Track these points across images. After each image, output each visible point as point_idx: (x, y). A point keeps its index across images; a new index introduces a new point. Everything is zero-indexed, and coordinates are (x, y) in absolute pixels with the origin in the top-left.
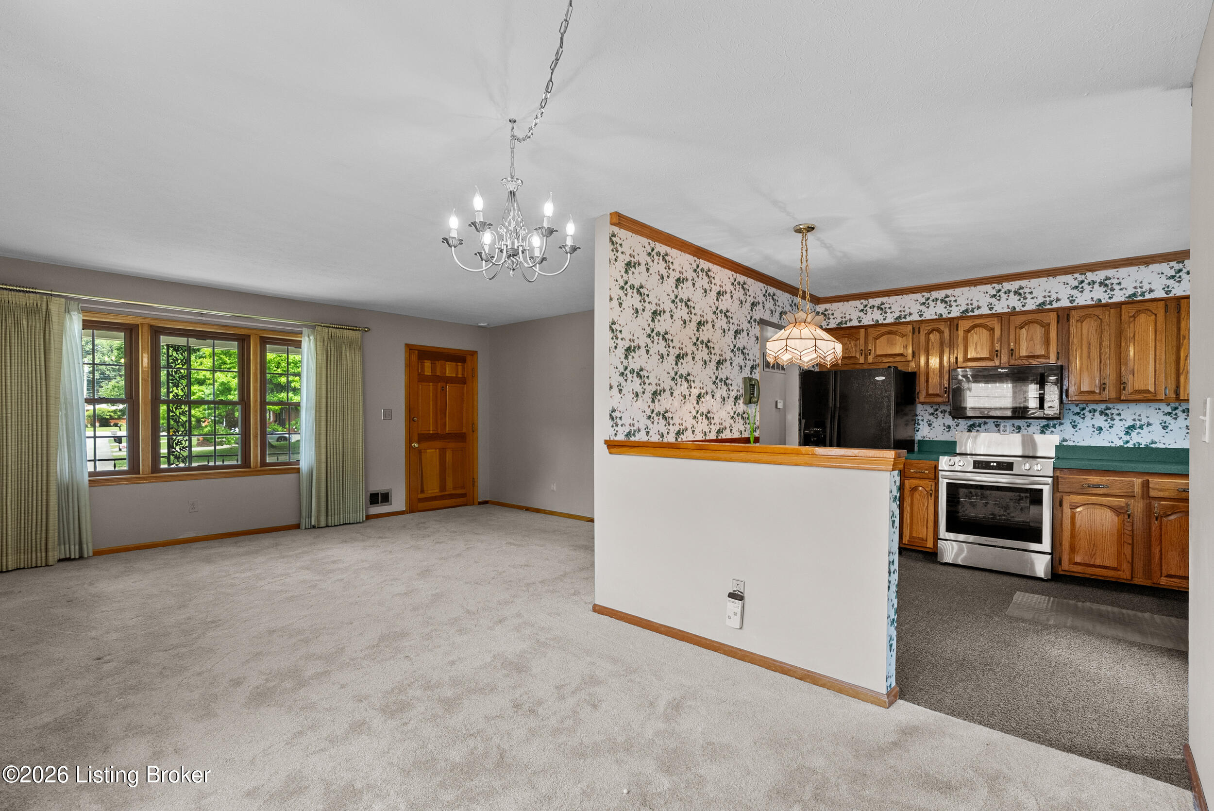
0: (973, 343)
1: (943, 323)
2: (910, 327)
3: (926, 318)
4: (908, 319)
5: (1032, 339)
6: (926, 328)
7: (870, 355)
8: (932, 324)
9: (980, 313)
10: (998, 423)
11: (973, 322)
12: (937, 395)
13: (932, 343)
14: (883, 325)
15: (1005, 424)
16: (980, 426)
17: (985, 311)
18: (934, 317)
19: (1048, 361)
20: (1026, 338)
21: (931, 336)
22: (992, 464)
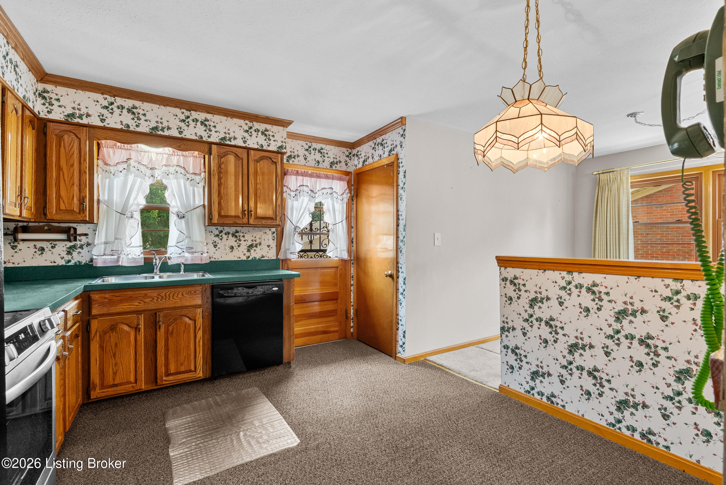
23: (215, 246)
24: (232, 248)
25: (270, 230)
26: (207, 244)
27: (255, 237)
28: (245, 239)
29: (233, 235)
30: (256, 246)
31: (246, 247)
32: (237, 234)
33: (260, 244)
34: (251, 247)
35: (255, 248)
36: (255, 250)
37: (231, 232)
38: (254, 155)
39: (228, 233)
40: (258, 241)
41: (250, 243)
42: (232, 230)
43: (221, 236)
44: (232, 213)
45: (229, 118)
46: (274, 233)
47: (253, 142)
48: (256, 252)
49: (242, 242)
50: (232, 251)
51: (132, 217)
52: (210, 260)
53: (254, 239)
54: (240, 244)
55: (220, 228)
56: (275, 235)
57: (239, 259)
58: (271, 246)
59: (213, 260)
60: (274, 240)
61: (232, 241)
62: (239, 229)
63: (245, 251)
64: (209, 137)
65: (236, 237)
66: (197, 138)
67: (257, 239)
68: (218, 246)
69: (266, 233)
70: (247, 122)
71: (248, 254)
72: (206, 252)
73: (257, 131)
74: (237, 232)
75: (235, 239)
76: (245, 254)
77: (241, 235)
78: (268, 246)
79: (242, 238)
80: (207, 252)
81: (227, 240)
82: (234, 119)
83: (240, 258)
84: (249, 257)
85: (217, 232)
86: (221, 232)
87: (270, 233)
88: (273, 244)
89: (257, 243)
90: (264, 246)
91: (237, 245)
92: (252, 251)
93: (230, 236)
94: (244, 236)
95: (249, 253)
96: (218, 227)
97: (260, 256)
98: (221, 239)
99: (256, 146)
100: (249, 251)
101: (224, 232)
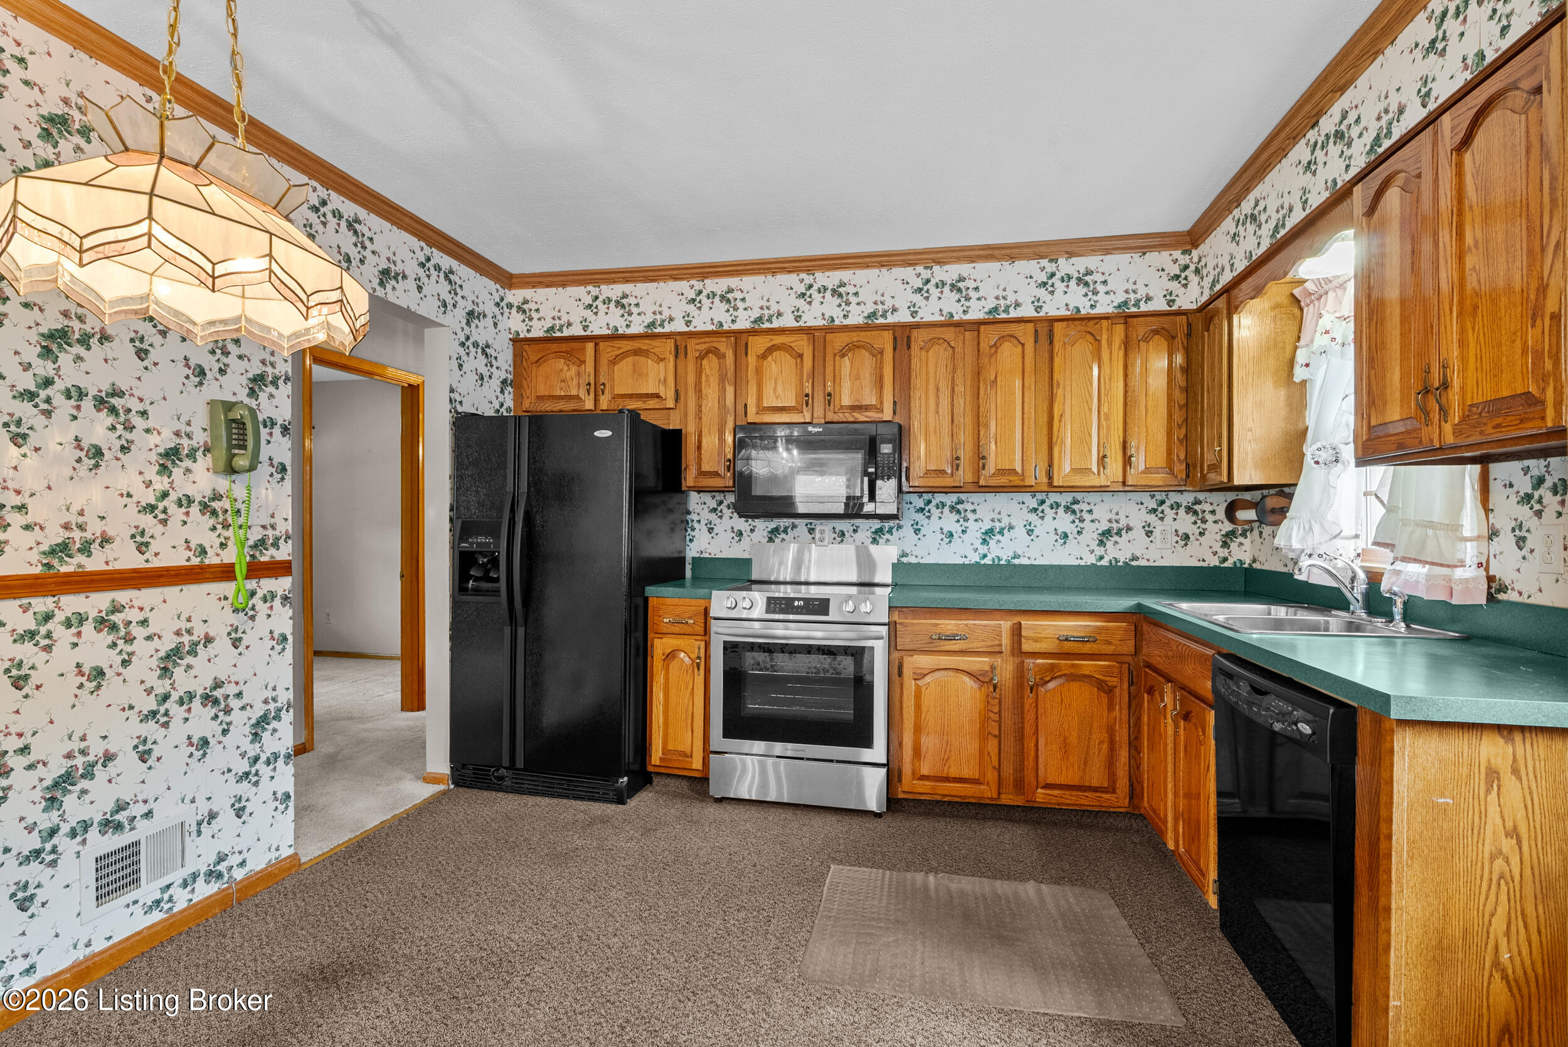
0: (771, 379)
1: (724, 339)
2: (670, 345)
3: (697, 329)
4: (668, 328)
5: (858, 377)
6: (697, 347)
7: (603, 393)
8: (707, 340)
9: (782, 326)
10: (813, 526)
11: (771, 340)
12: (716, 474)
13: (707, 376)
14: (624, 337)
15: (822, 527)
16: (785, 531)
17: (788, 321)
18: (710, 327)
19: (880, 415)
20: (850, 375)
21: (705, 362)
22: (796, 603)
23: (1520, 543)
47: (1449, 73)
51: (1337, 461)
64: (1349, 166)
72: (1468, 562)
80: (1480, 565)
81: (1559, 515)
85: (1527, 485)
86: (1540, 482)
98: (1540, 513)
101: (1549, 482)
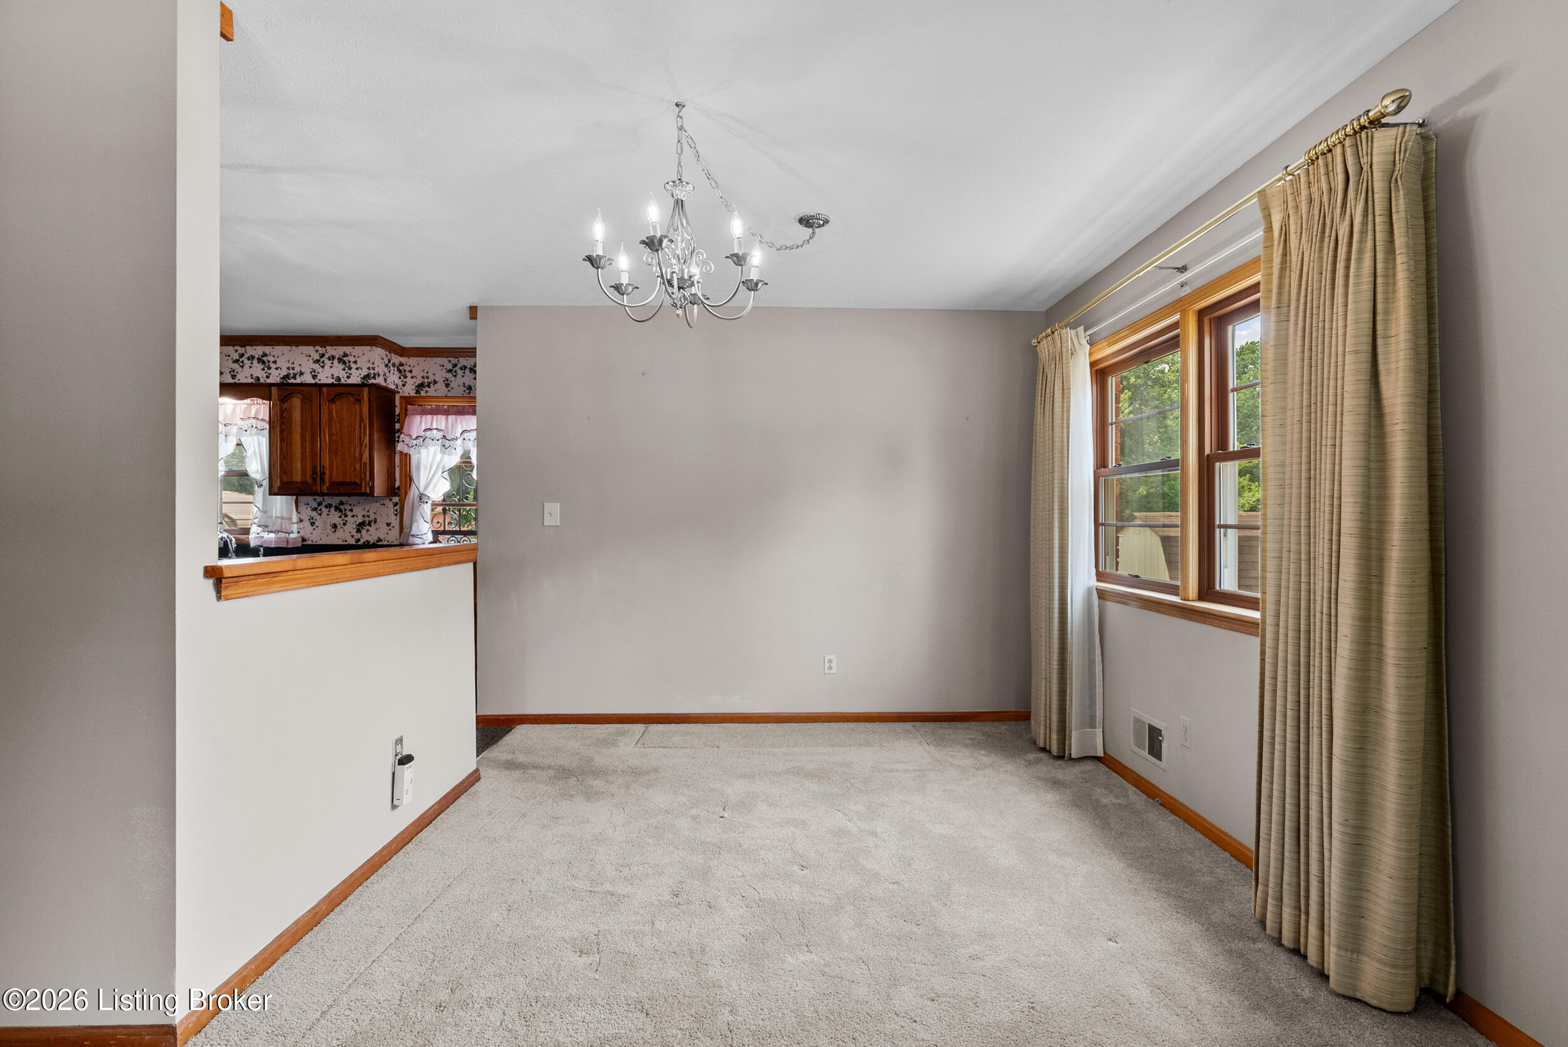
23: (312, 524)
24: (335, 526)
25: (391, 500)
26: (301, 521)
27: (368, 511)
28: (354, 513)
29: (337, 509)
30: (369, 524)
31: (354, 526)
32: (342, 507)
33: (375, 521)
34: (361, 525)
35: (368, 527)
36: (368, 530)
37: (334, 505)
38: (328, 394)
39: (329, 506)
40: (372, 517)
41: (360, 520)
42: (335, 501)
43: (321, 510)
44: (298, 478)
45: (294, 347)
46: (396, 504)
47: (326, 376)
48: (369, 533)
49: (349, 518)
50: (335, 531)
52: (305, 543)
53: (366, 513)
54: (346, 521)
55: (319, 499)
56: (398, 507)
57: (345, 543)
58: (392, 525)
59: (310, 542)
60: (396, 515)
61: (335, 517)
62: (344, 499)
63: (354, 532)
64: (268, 377)
65: (341, 511)
66: (253, 381)
67: (371, 513)
68: (317, 524)
69: (384, 505)
70: (318, 348)
71: (357, 536)
72: (295, 531)
73: (332, 358)
74: (342, 503)
75: (339, 514)
76: (353, 536)
77: (348, 508)
78: (388, 525)
79: (349, 513)
80: (299, 532)
81: (328, 515)
82: (300, 347)
83: (346, 541)
84: (359, 540)
85: (315, 505)
86: (320, 504)
87: (391, 505)
88: (395, 521)
89: (370, 519)
90: (381, 524)
91: (342, 522)
92: (364, 531)
93: (332, 509)
94: (351, 510)
95: (359, 535)
96: (317, 498)
97: (376, 539)
98: (320, 514)
99: (330, 381)
100: (359, 531)
101: (324, 504)
